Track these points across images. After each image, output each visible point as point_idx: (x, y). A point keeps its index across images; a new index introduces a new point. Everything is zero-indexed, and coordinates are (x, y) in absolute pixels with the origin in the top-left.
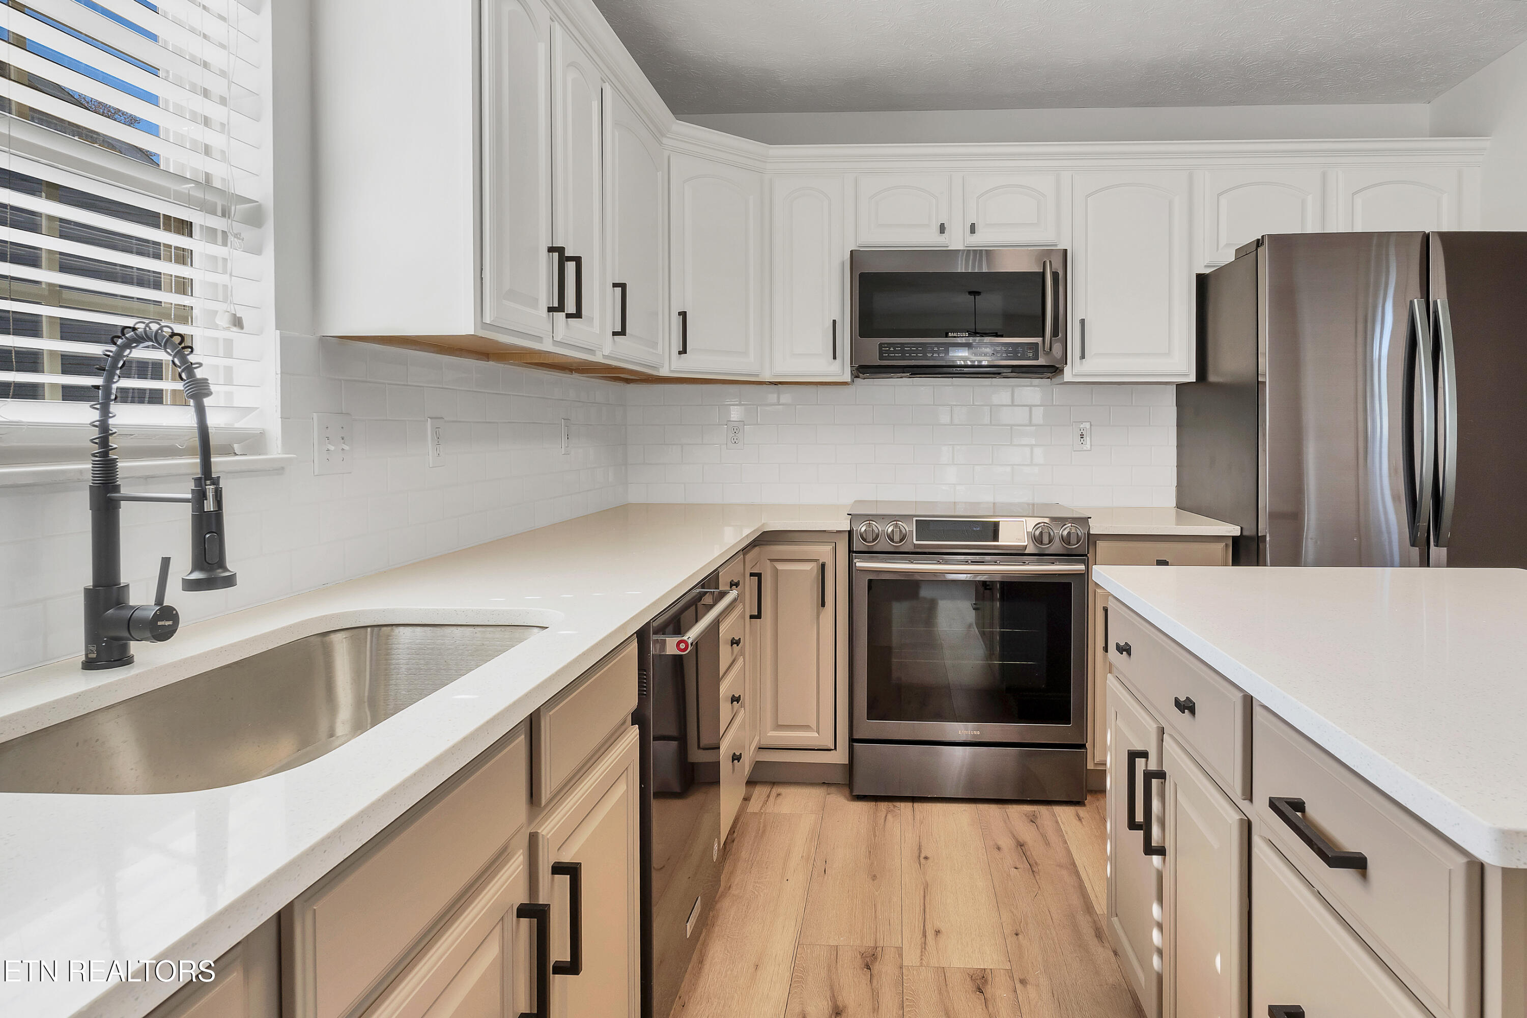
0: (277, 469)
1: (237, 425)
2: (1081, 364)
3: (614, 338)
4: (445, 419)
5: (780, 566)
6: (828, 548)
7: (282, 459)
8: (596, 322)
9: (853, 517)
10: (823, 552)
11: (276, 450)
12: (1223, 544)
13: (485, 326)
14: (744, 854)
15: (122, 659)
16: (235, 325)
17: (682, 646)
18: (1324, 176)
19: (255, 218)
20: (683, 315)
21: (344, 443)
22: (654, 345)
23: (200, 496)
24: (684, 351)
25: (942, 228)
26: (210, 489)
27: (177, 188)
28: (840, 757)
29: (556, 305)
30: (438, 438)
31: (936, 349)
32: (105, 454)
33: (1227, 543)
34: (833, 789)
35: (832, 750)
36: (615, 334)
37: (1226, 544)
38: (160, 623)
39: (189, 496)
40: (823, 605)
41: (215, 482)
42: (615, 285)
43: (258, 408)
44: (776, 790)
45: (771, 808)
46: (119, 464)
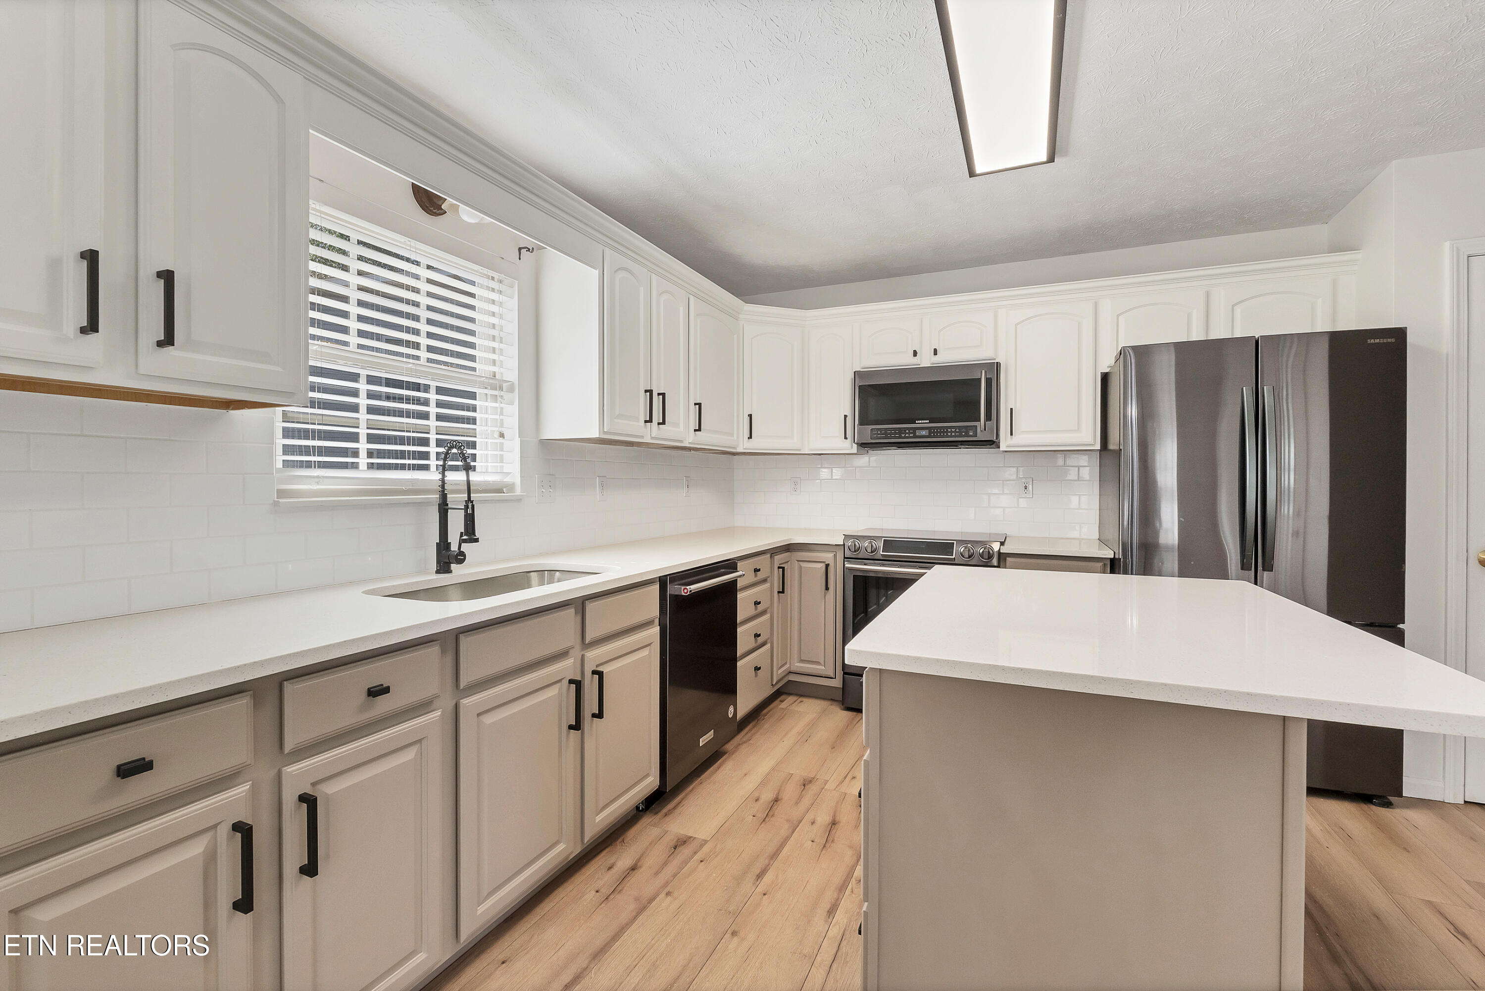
0: (519, 500)
1: (505, 480)
2: (1011, 438)
3: (695, 433)
4: (607, 477)
5: (803, 565)
6: (831, 555)
7: (520, 495)
8: (681, 425)
9: (847, 537)
10: (828, 557)
11: (518, 491)
12: (1101, 564)
13: (605, 433)
14: (766, 726)
15: (448, 571)
16: (501, 437)
17: (686, 591)
18: (1208, 295)
19: (511, 389)
20: (750, 416)
21: (551, 488)
22: (732, 435)
23: (467, 507)
24: (750, 437)
25: (915, 353)
26: (470, 505)
27: (479, 380)
28: (837, 683)
29: (648, 419)
30: (602, 486)
31: (907, 431)
32: (443, 491)
33: (1106, 563)
34: (835, 703)
35: (832, 678)
36: (695, 430)
37: (1104, 564)
38: (459, 557)
39: (463, 507)
40: (827, 588)
41: (472, 502)
42: (695, 404)
43: (511, 473)
44: (801, 699)
45: (793, 707)
46: (448, 496)
